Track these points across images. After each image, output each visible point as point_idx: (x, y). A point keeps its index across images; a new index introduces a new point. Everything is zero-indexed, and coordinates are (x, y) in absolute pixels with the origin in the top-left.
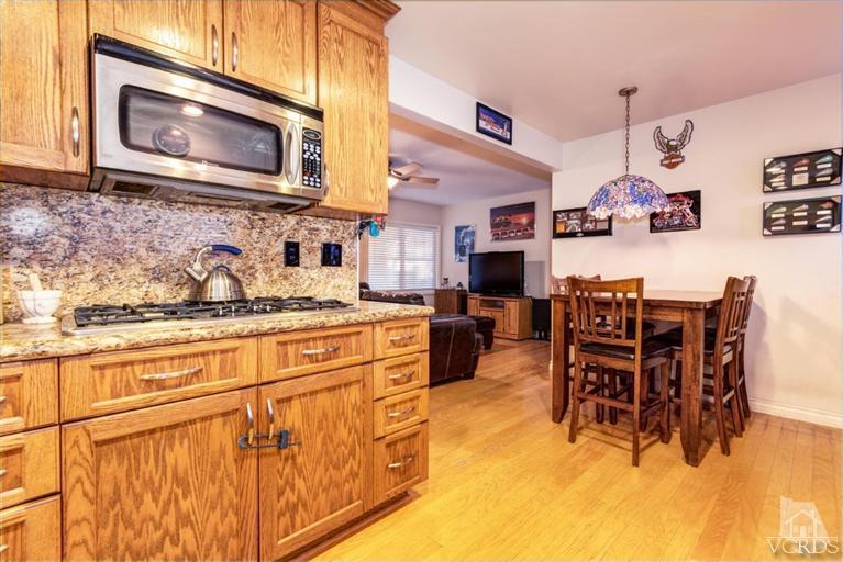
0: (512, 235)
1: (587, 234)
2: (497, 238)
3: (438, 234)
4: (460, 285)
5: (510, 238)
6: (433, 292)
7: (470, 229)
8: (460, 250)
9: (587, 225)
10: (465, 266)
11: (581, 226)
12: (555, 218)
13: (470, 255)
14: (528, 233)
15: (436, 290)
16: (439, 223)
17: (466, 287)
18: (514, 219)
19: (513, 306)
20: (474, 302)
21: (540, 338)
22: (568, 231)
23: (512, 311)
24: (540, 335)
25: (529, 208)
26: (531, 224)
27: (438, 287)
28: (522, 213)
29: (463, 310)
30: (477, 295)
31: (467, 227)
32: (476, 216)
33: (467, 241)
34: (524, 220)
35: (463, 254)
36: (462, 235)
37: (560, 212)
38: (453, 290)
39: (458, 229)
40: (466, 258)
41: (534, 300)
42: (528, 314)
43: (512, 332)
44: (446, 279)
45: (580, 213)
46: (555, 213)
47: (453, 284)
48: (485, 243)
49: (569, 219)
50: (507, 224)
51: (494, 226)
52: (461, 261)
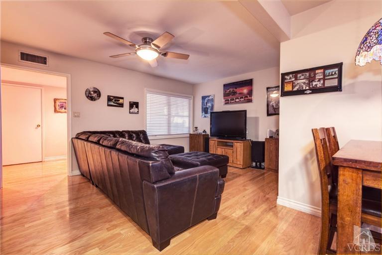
0: (237, 100)
1: (315, 91)
2: (227, 103)
3: (192, 101)
4: (204, 131)
5: (236, 103)
6: (188, 135)
7: (211, 98)
8: (205, 110)
9: (314, 83)
10: (208, 120)
11: (309, 84)
12: (283, 79)
13: (211, 113)
14: (248, 99)
15: (190, 134)
16: (192, 95)
17: (208, 132)
18: (238, 90)
19: (239, 146)
20: (213, 142)
21: (256, 167)
22: (295, 89)
23: (239, 150)
24: (256, 164)
25: (249, 83)
26: (250, 93)
27: (192, 133)
28: (243, 87)
29: (206, 149)
30: (215, 139)
31: (209, 96)
32: (215, 90)
33: (209, 104)
34: (245, 91)
35: (206, 112)
36: (206, 101)
37: (288, 74)
38: (200, 134)
39: (204, 98)
40: (209, 115)
41: (252, 142)
42: (249, 152)
43: (238, 163)
44: (197, 128)
45: (308, 74)
46: (284, 75)
47: (200, 131)
48: (220, 106)
49: (296, 79)
50: (234, 93)
51: (226, 95)
52: (205, 117)
